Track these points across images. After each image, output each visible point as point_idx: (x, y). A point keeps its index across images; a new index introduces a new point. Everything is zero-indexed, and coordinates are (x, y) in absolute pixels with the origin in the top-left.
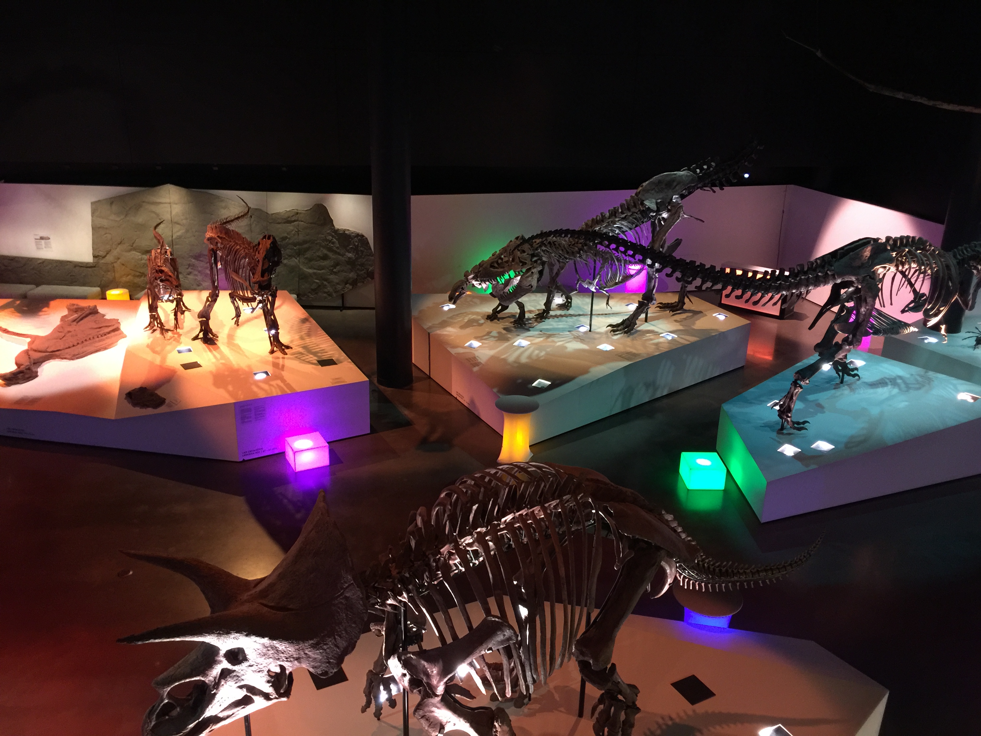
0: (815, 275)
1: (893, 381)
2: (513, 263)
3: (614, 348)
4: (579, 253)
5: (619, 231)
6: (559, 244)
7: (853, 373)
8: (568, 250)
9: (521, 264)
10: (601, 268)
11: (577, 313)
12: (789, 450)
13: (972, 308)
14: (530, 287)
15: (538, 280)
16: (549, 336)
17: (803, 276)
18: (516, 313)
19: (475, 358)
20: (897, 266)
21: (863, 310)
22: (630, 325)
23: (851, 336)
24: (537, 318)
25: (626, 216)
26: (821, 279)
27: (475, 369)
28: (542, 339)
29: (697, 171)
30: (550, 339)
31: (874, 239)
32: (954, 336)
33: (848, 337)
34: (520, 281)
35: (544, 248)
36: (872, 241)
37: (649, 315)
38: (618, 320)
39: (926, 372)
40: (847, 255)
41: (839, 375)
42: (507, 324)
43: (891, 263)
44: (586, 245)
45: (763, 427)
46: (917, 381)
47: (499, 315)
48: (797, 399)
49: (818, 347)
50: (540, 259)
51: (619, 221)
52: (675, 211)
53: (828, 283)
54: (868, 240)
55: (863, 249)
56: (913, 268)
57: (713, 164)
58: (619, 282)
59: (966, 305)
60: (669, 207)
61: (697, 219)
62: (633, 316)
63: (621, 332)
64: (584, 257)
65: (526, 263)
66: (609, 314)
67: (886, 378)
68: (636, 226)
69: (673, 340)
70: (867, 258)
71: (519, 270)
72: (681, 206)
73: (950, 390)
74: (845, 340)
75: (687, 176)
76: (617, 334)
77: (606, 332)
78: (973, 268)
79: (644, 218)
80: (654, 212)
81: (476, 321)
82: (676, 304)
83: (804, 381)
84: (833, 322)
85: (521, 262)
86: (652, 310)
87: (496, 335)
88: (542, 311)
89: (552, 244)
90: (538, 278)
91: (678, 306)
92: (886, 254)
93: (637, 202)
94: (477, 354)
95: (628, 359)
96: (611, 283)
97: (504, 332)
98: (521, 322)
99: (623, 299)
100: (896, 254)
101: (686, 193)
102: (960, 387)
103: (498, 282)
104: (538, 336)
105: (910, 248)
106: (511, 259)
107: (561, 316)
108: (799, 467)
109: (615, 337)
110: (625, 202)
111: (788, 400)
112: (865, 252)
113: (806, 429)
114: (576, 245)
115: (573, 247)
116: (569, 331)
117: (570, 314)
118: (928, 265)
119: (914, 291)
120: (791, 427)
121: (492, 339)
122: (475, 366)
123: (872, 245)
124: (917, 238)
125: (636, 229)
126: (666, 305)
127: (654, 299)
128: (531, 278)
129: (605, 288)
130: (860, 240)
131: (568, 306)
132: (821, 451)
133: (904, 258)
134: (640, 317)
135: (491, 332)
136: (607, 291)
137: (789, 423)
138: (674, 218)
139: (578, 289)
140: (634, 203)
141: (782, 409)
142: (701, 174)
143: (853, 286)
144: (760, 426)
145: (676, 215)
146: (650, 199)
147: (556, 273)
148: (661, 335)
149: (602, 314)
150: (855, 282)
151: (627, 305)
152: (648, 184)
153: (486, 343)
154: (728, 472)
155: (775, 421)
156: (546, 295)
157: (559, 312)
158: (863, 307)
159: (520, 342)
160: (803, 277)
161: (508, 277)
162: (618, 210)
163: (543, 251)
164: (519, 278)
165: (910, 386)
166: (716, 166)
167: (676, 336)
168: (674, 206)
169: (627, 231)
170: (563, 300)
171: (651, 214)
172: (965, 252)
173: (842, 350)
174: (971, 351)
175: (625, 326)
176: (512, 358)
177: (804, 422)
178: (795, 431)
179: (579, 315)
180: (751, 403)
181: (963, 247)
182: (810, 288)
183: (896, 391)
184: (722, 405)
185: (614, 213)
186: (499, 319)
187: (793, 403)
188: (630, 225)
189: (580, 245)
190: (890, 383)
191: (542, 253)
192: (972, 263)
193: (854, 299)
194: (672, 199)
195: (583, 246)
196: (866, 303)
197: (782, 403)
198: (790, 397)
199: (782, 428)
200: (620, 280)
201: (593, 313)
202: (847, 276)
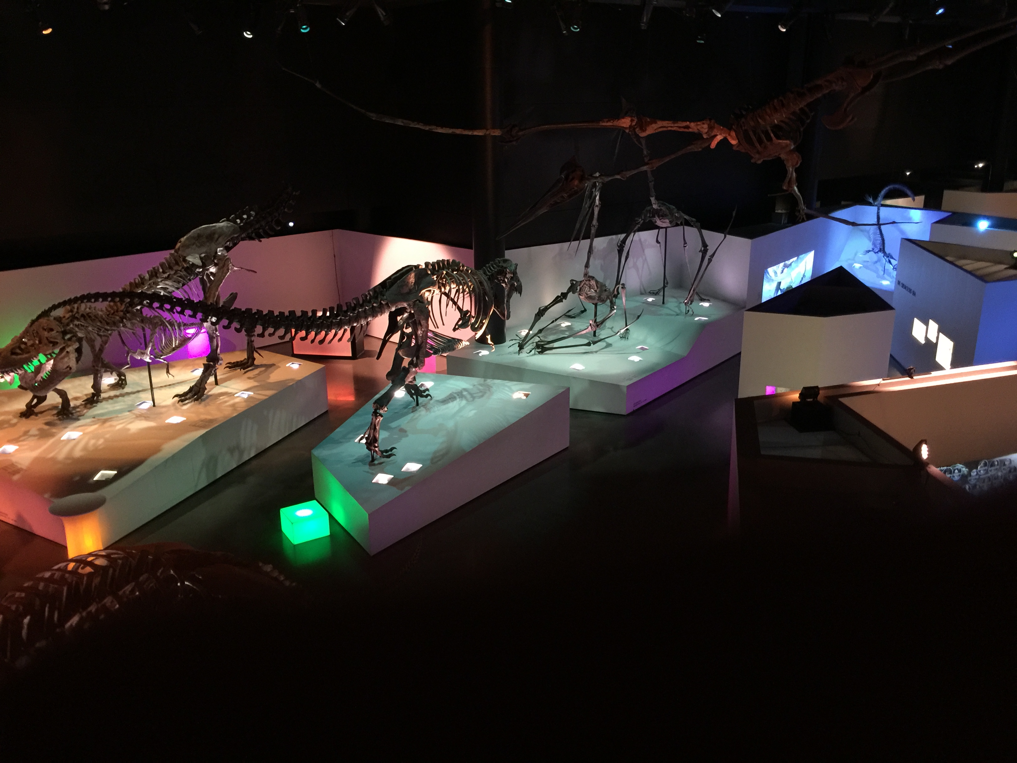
0: (371, 307)
1: (460, 395)
2: (40, 345)
3: (185, 419)
4: (122, 322)
5: (164, 291)
6: (95, 316)
7: (425, 394)
8: (107, 320)
9: (51, 345)
10: (152, 335)
11: (135, 390)
12: (382, 478)
13: (508, 317)
14: (68, 369)
15: (78, 360)
16: (105, 421)
17: (360, 308)
18: (58, 403)
19: (13, 465)
20: (440, 288)
21: (419, 332)
22: (199, 392)
23: (415, 359)
24: (86, 404)
25: (169, 275)
26: (377, 309)
27: (16, 477)
28: (96, 426)
29: (237, 222)
30: (108, 424)
31: (415, 266)
32: (500, 346)
33: (412, 360)
34: (54, 365)
35: (76, 322)
36: (414, 268)
37: (218, 378)
38: (184, 388)
39: (485, 381)
40: (394, 284)
41: (413, 398)
42: (49, 417)
43: (434, 286)
44: (128, 312)
45: (355, 463)
46: (479, 389)
47: (36, 410)
48: (380, 429)
49: (389, 375)
50: (75, 335)
51: (161, 281)
52: (223, 264)
53: (385, 312)
54: (411, 267)
55: (408, 276)
56: (454, 288)
57: (252, 212)
58: (177, 347)
59: (504, 316)
60: (216, 261)
61: (248, 270)
62: (200, 381)
63: (190, 401)
64: (129, 325)
65: (57, 343)
66: (174, 384)
67: (453, 393)
68: (183, 285)
69: (249, 397)
70: (413, 284)
71: (50, 351)
72: (228, 259)
73: (507, 392)
74: (411, 363)
75: (227, 227)
76: (187, 404)
77: (174, 404)
78: (501, 282)
79: (190, 275)
80: (200, 267)
81: (7, 422)
82: (246, 361)
83: (382, 409)
84: (397, 350)
85: (51, 342)
86: (221, 371)
87: (37, 433)
88: (91, 395)
89: (86, 316)
90: (76, 358)
91: (248, 362)
92: (428, 278)
93: (179, 260)
94: (14, 459)
95: (203, 427)
96: (168, 350)
97: (46, 427)
98: (65, 412)
99: (187, 365)
100: (436, 277)
101: (231, 245)
102: (514, 388)
103: (26, 371)
104: (92, 423)
105: (447, 270)
106: (37, 342)
107: (116, 396)
108: (395, 492)
109: (185, 407)
110: (164, 261)
111: (373, 431)
112: (410, 278)
113: (395, 455)
114: (116, 313)
115: (113, 316)
116: (129, 411)
117: (127, 393)
118: (465, 284)
119: (459, 308)
120: (380, 456)
121: (33, 438)
122: (14, 474)
123: (415, 271)
124: (451, 261)
125: (183, 287)
126: (235, 364)
127: (220, 358)
128: (68, 358)
129: (162, 356)
130: (403, 268)
131: (122, 384)
132: (411, 472)
133: (444, 280)
134: (208, 382)
135: (28, 431)
136: (164, 359)
137: (378, 453)
138: (223, 272)
139: (129, 362)
140: (175, 260)
141: (369, 441)
142: (242, 224)
143: (407, 312)
144: (353, 463)
145: (225, 269)
146: (192, 254)
147: (100, 349)
148: (235, 395)
149: (165, 386)
150: (408, 307)
151: (192, 371)
152: (187, 239)
153: (24, 445)
154: (331, 516)
155: (365, 455)
156: (92, 377)
157: (112, 393)
158: (419, 330)
159: (69, 436)
160: (360, 310)
161: (38, 363)
162: (158, 270)
163: (77, 326)
164: (52, 362)
165: (475, 395)
166: (256, 214)
167: (252, 393)
168: (220, 259)
169: (174, 291)
170: (115, 379)
171: (198, 270)
172: (492, 268)
173: (410, 373)
174: (517, 355)
175: (194, 393)
176: (62, 454)
177: (392, 449)
178: (385, 459)
179: (138, 392)
180: (341, 442)
181: (490, 264)
182: (369, 320)
183: (464, 402)
184: (312, 451)
185: (154, 274)
186: (36, 414)
187: (377, 433)
188: (176, 285)
189: (122, 313)
190: (457, 397)
191: (77, 329)
192: (500, 278)
193: (411, 324)
194: (216, 252)
195: (125, 314)
196: (421, 325)
197: (366, 436)
198: (373, 427)
199: (373, 459)
200: (177, 344)
201: (153, 387)
202: (399, 303)
